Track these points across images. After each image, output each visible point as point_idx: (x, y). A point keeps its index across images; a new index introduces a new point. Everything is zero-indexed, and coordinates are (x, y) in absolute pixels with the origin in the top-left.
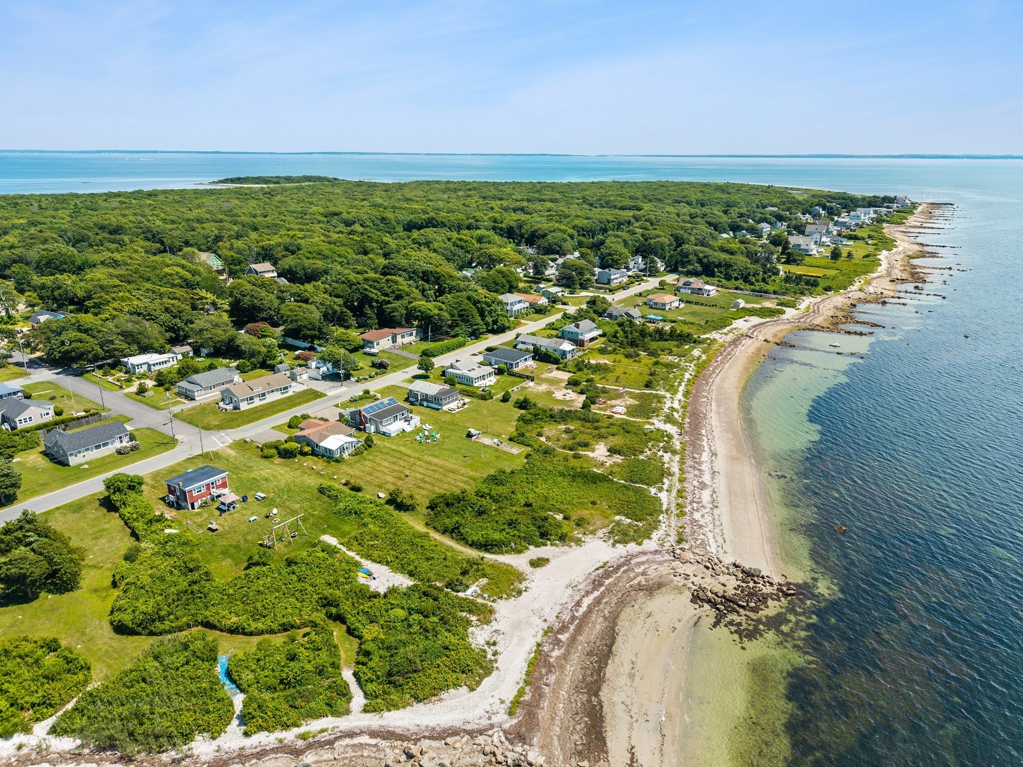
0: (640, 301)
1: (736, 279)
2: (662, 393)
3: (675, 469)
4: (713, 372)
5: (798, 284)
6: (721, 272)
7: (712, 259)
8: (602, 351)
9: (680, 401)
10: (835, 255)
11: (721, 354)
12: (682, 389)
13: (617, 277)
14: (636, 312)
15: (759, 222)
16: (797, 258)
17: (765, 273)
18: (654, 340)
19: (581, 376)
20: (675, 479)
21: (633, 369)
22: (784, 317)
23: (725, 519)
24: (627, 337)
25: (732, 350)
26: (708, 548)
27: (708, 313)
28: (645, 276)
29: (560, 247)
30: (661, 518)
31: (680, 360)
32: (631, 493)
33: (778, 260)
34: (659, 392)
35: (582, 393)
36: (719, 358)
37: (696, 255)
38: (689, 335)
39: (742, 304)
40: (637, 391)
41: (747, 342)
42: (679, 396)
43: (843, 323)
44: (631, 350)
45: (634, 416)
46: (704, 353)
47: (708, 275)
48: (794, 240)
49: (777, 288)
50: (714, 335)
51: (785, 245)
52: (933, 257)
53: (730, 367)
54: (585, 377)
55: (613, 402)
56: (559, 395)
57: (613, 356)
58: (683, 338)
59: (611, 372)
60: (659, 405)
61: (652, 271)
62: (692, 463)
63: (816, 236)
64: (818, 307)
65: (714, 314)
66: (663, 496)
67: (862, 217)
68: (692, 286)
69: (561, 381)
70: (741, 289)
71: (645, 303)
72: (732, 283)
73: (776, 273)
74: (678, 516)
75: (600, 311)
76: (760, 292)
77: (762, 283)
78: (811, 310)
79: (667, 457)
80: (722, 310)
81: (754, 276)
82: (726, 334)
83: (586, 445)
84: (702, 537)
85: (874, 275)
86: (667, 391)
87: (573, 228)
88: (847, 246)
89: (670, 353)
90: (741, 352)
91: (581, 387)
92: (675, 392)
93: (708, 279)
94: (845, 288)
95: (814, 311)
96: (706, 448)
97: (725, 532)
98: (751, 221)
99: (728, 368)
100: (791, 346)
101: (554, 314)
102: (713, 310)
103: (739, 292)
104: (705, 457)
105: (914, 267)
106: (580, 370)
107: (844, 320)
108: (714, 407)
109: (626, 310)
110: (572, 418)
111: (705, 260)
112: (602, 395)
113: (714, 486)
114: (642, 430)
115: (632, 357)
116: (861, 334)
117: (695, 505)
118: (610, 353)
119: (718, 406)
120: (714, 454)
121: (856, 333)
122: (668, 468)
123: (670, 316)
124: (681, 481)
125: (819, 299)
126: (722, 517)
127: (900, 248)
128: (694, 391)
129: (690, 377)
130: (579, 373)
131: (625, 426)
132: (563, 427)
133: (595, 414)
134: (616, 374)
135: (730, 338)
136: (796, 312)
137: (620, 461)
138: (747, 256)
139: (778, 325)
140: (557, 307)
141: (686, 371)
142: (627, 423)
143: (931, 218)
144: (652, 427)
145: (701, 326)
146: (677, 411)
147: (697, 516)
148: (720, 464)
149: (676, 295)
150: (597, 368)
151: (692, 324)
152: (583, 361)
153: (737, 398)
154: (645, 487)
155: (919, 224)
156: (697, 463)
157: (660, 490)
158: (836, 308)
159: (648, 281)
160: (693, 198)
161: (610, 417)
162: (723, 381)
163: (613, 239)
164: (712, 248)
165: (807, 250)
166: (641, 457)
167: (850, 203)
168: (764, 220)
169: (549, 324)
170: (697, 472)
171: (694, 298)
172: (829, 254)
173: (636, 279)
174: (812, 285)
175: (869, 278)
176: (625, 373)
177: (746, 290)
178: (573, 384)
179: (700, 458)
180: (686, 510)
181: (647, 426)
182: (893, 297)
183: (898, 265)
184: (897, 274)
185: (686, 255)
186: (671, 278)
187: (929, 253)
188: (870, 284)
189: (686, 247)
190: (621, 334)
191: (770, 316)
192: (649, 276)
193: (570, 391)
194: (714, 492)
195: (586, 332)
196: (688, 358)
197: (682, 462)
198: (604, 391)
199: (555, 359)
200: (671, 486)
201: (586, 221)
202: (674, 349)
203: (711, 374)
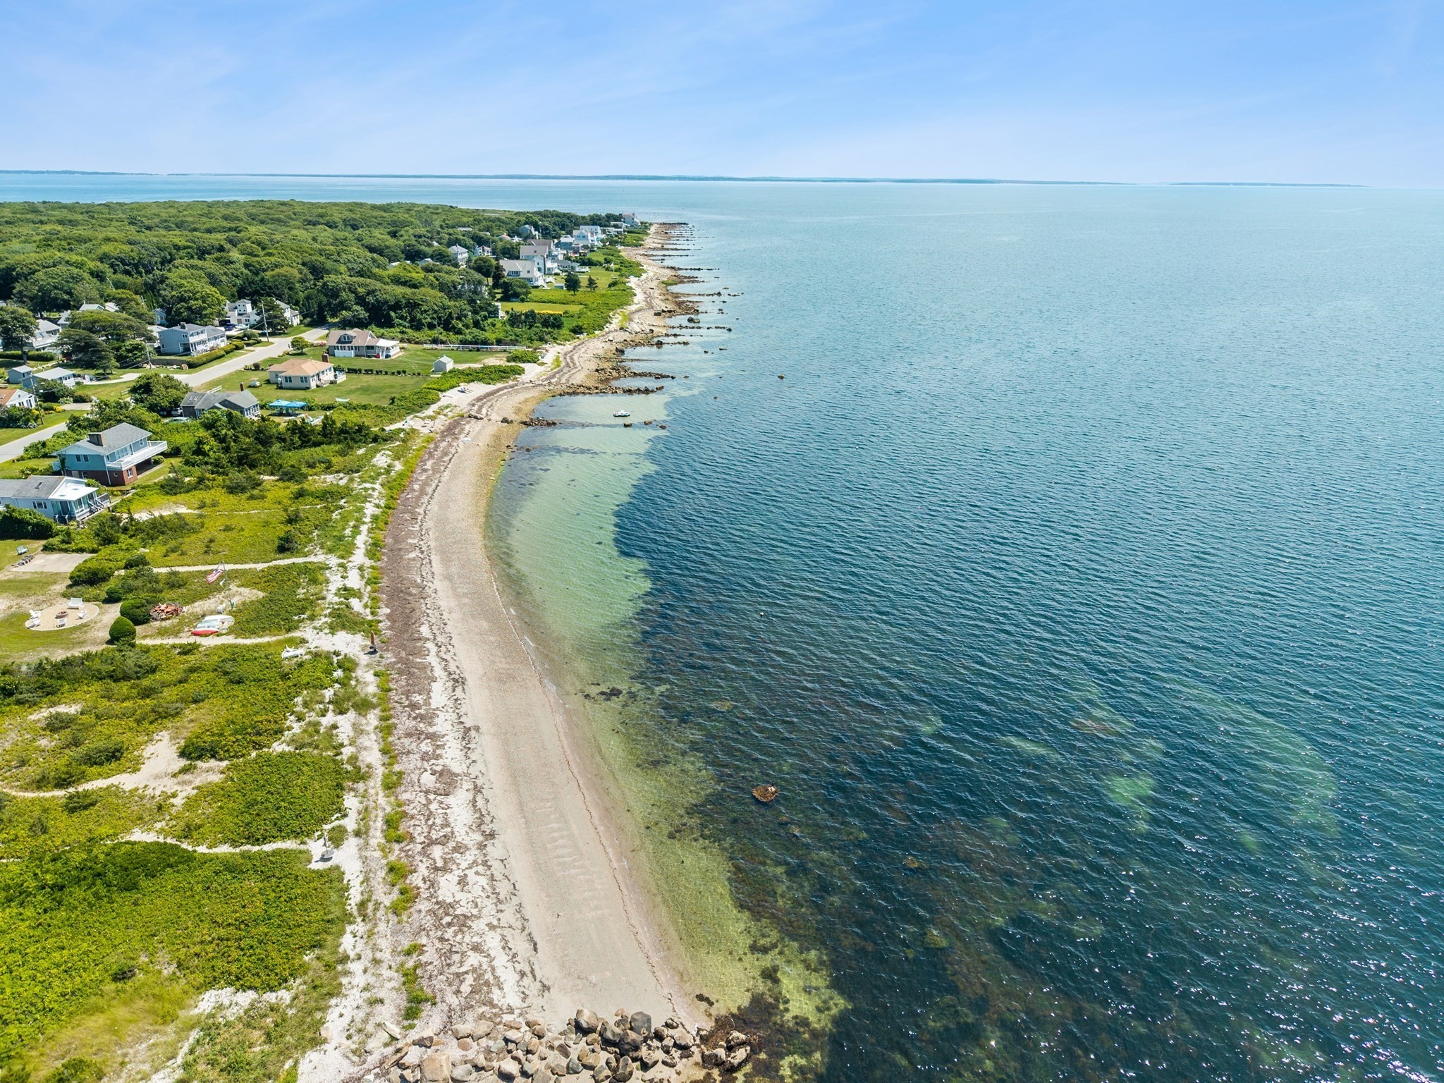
0: (256, 378)
1: (431, 326)
2: (319, 557)
3: (372, 757)
4: (423, 492)
5: (531, 327)
6: (402, 318)
7: (381, 296)
8: (171, 488)
9: (361, 568)
10: (572, 284)
11: (431, 455)
12: (361, 540)
13: (202, 338)
14: (245, 399)
15: (450, 244)
16: (519, 290)
17: (475, 312)
18: (291, 447)
19: (112, 558)
20: (375, 785)
21: (248, 517)
22: (524, 378)
23: (520, 868)
24: (227, 450)
25: (450, 445)
26: (496, 995)
27: (392, 386)
28: (263, 335)
29: (70, 294)
30: (347, 943)
31: (352, 480)
32: (252, 884)
33: (492, 296)
34: (312, 559)
35: (111, 599)
36: (429, 465)
37: (354, 292)
38: (360, 429)
39: (450, 365)
40: (260, 566)
41: (472, 427)
42: (359, 557)
43: (616, 378)
44: (237, 476)
45: (254, 633)
46: (397, 457)
47: (381, 325)
48: (507, 265)
49: (501, 335)
50: (410, 422)
51: (497, 274)
52: (693, 282)
53: (453, 477)
54: (123, 557)
55: (198, 607)
56: (42, 619)
57: (199, 494)
58: (351, 436)
59: (194, 531)
60: (312, 589)
61: (276, 327)
62: (411, 724)
63: (539, 260)
64: (572, 359)
65: (403, 386)
66: (348, 858)
67: (590, 238)
68: (355, 343)
69: (53, 578)
70: (443, 342)
71: (268, 382)
72: (426, 334)
73: (494, 313)
74: (396, 910)
75: (165, 404)
76: (476, 343)
77: (474, 330)
78: (563, 364)
79: (345, 723)
80: (416, 379)
81: (459, 318)
82: (432, 418)
83: (113, 756)
84: (473, 959)
85: (633, 308)
86: (330, 551)
87: (101, 260)
88: (583, 274)
89: (329, 467)
90: (467, 446)
91: (112, 584)
92: (348, 550)
93: (382, 331)
94: (601, 328)
95: (568, 365)
96: (439, 672)
97: (528, 912)
98: (435, 244)
99: (450, 480)
100: (549, 424)
101: (53, 423)
102: (399, 380)
103: (440, 347)
104: (439, 695)
105: (676, 295)
106: (108, 541)
107: (615, 374)
108: (437, 566)
109: (223, 396)
110: (76, 681)
111: (371, 299)
112: (168, 594)
113: (474, 771)
114: (277, 665)
115: (243, 490)
116: (647, 391)
117: (437, 852)
118: (190, 489)
119: (446, 561)
120: (458, 681)
121: (639, 391)
122: (353, 759)
123: (320, 399)
124: (392, 784)
125: (568, 346)
126: (512, 862)
127: (651, 274)
128: (389, 541)
129: (377, 511)
130: (106, 551)
131: (228, 666)
132: (41, 714)
133: (147, 650)
134: (205, 535)
135: (440, 423)
136: (541, 369)
137: (216, 778)
138: (441, 291)
139: (517, 392)
140: (59, 408)
141: (365, 499)
142: (234, 655)
143: (669, 239)
144: (300, 651)
145: (384, 409)
146: (357, 594)
147: (447, 887)
148: (477, 704)
149: (325, 359)
150: (157, 529)
151: (365, 407)
152: (118, 520)
153: (480, 537)
154: (290, 844)
155: (660, 246)
156: (421, 718)
157: (337, 838)
158: (598, 357)
159: (269, 343)
160: (337, 217)
161: (187, 650)
162: (444, 506)
163: (184, 271)
164: (378, 278)
165: (530, 280)
166: (278, 747)
167: (568, 222)
168: (456, 242)
169: (33, 447)
170: (426, 746)
171: (362, 363)
172: (562, 284)
173: (247, 340)
174: (553, 326)
175: (627, 312)
176: (228, 529)
177: (452, 343)
178: (86, 580)
179: (427, 703)
180: (416, 880)
181: (289, 652)
182: (667, 335)
183: (656, 293)
184: (660, 305)
185: (334, 293)
186: (314, 336)
187: (686, 277)
188: (631, 320)
189: (330, 279)
190: (211, 444)
191: (501, 378)
192: (272, 334)
193: (76, 602)
194: (477, 789)
195: (124, 452)
196: (367, 472)
197: (386, 729)
198: (175, 583)
199: (37, 525)
200: (365, 814)
201: (127, 248)
202: (334, 460)
203: (418, 498)
